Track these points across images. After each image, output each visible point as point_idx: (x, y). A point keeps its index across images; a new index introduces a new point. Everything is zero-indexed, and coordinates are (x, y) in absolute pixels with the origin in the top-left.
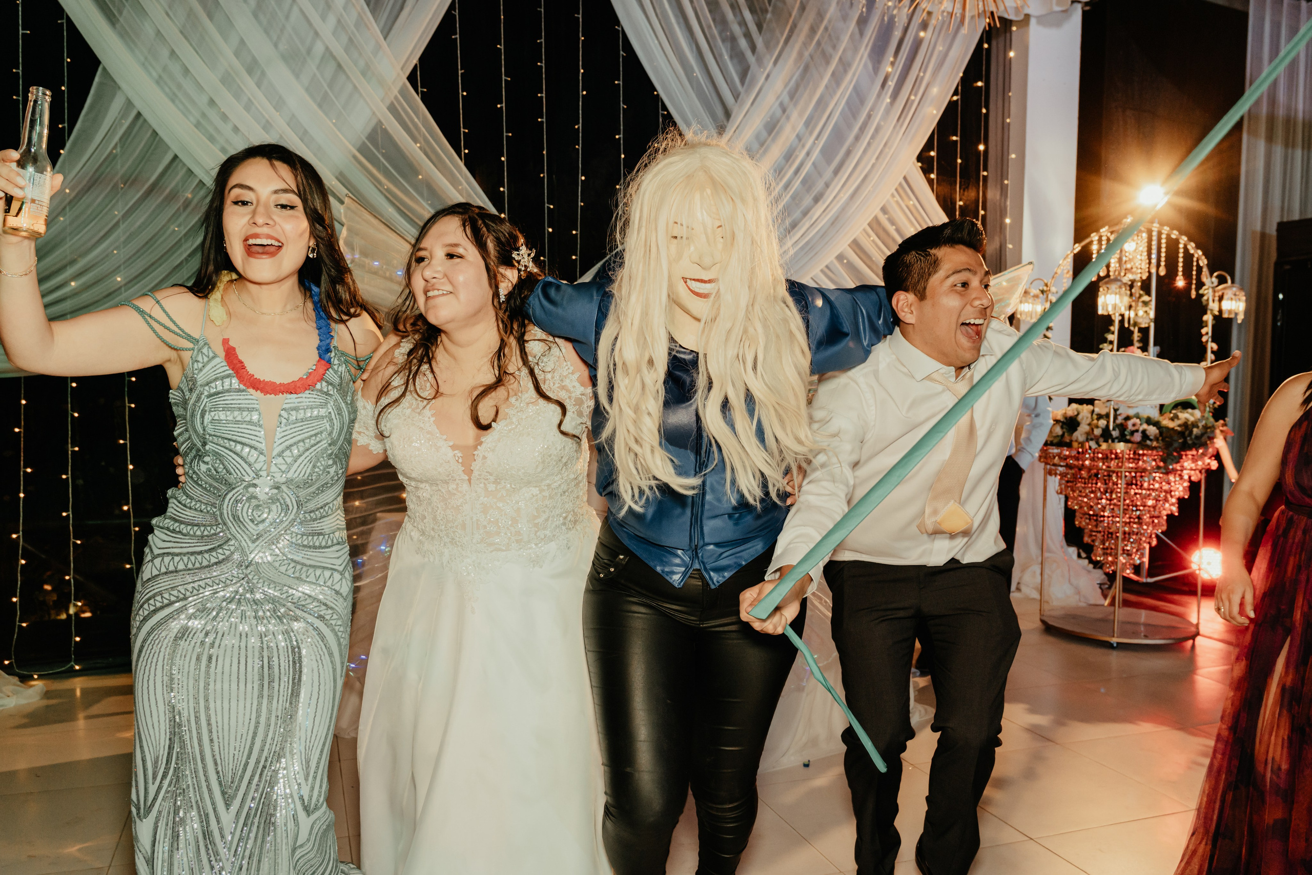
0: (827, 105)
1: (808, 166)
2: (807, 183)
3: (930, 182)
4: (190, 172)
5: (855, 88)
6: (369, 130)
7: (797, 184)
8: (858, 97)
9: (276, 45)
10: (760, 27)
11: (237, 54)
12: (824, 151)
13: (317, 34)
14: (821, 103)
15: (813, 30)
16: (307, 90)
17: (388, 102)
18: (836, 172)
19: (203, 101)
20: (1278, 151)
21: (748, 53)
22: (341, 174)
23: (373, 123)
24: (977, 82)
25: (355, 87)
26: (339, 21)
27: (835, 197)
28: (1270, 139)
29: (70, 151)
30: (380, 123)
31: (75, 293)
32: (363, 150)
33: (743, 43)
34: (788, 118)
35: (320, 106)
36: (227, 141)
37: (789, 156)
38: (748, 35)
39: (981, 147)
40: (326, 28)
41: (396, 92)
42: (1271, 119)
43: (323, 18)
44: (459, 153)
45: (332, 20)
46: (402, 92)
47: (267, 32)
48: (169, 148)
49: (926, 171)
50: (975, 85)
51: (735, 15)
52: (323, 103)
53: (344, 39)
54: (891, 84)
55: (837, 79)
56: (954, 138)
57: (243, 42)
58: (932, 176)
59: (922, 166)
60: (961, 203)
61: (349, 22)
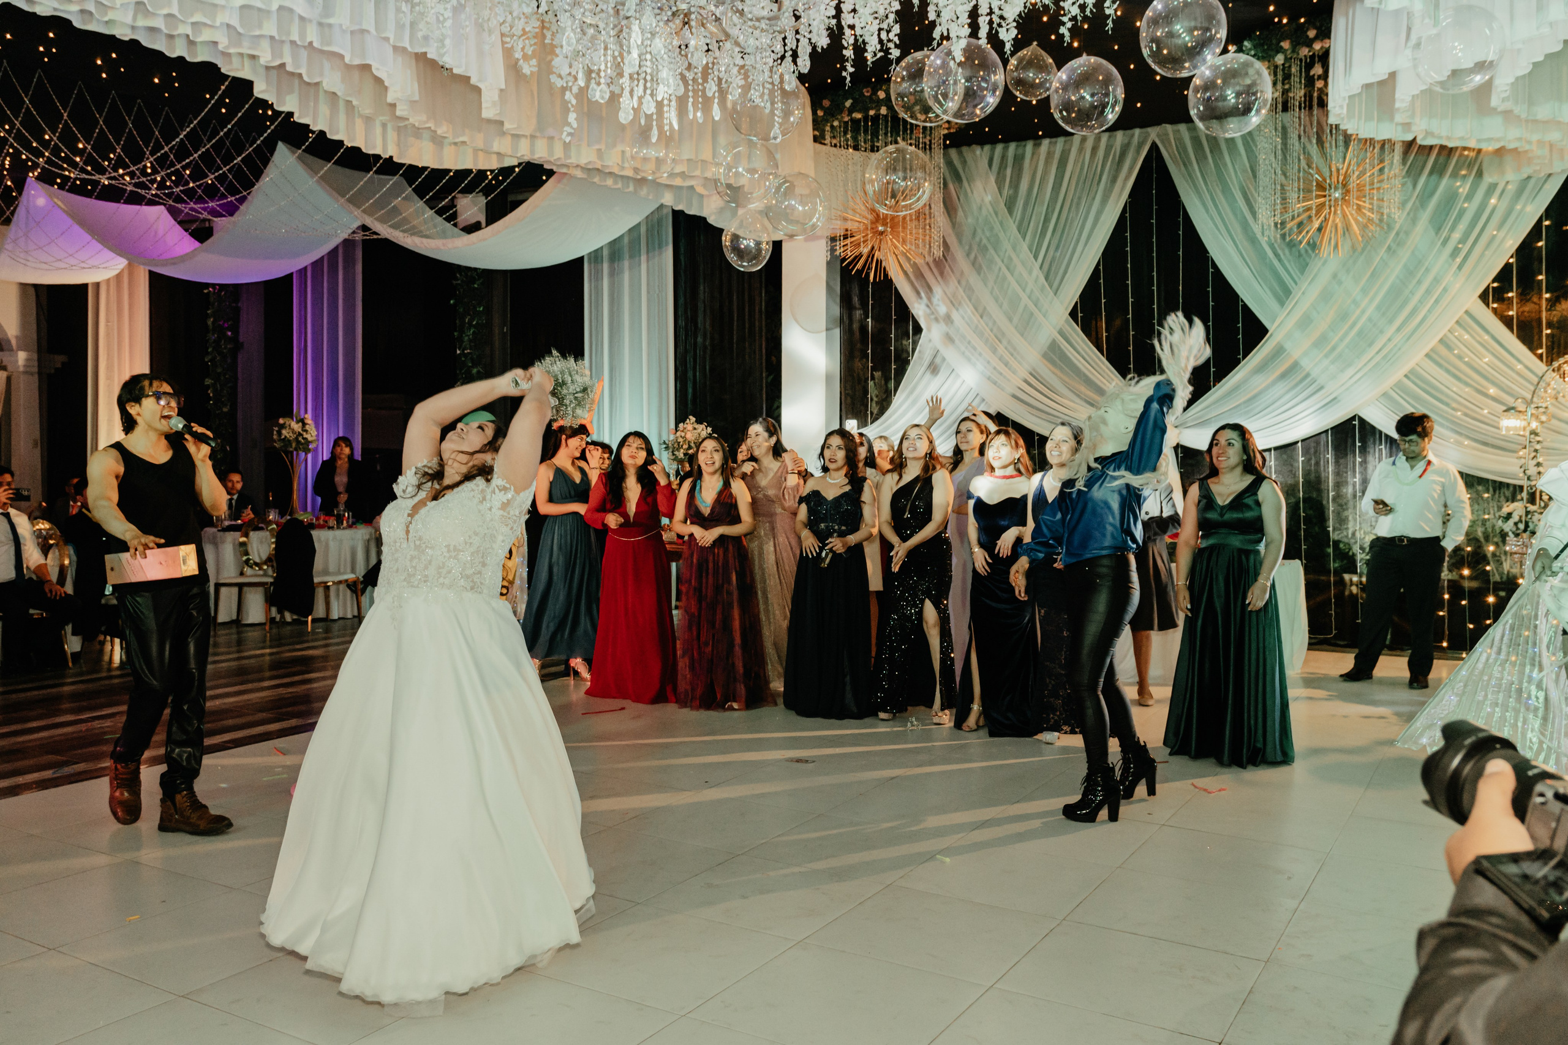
2: (1360, 333)
6: (1048, 345)
9: (1001, 307)
12: (1378, 308)
16: (1016, 328)
17: (1058, 328)
18: (1391, 321)
21: (1310, 252)
22: (1034, 369)
23: (1050, 342)
25: (1040, 324)
26: (1031, 291)
27: (1389, 340)
30: (1053, 339)
32: (1045, 356)
35: (1022, 335)
41: (1062, 323)
43: (1024, 291)
44: (1101, 351)
45: (1028, 290)
46: (1067, 321)
47: (996, 301)
49: (1499, 310)
50: (1563, 229)
53: (1034, 300)
56: (1540, 277)
57: (985, 308)
58: (1511, 313)
59: (1495, 305)
60: (1549, 331)
61: (1037, 290)
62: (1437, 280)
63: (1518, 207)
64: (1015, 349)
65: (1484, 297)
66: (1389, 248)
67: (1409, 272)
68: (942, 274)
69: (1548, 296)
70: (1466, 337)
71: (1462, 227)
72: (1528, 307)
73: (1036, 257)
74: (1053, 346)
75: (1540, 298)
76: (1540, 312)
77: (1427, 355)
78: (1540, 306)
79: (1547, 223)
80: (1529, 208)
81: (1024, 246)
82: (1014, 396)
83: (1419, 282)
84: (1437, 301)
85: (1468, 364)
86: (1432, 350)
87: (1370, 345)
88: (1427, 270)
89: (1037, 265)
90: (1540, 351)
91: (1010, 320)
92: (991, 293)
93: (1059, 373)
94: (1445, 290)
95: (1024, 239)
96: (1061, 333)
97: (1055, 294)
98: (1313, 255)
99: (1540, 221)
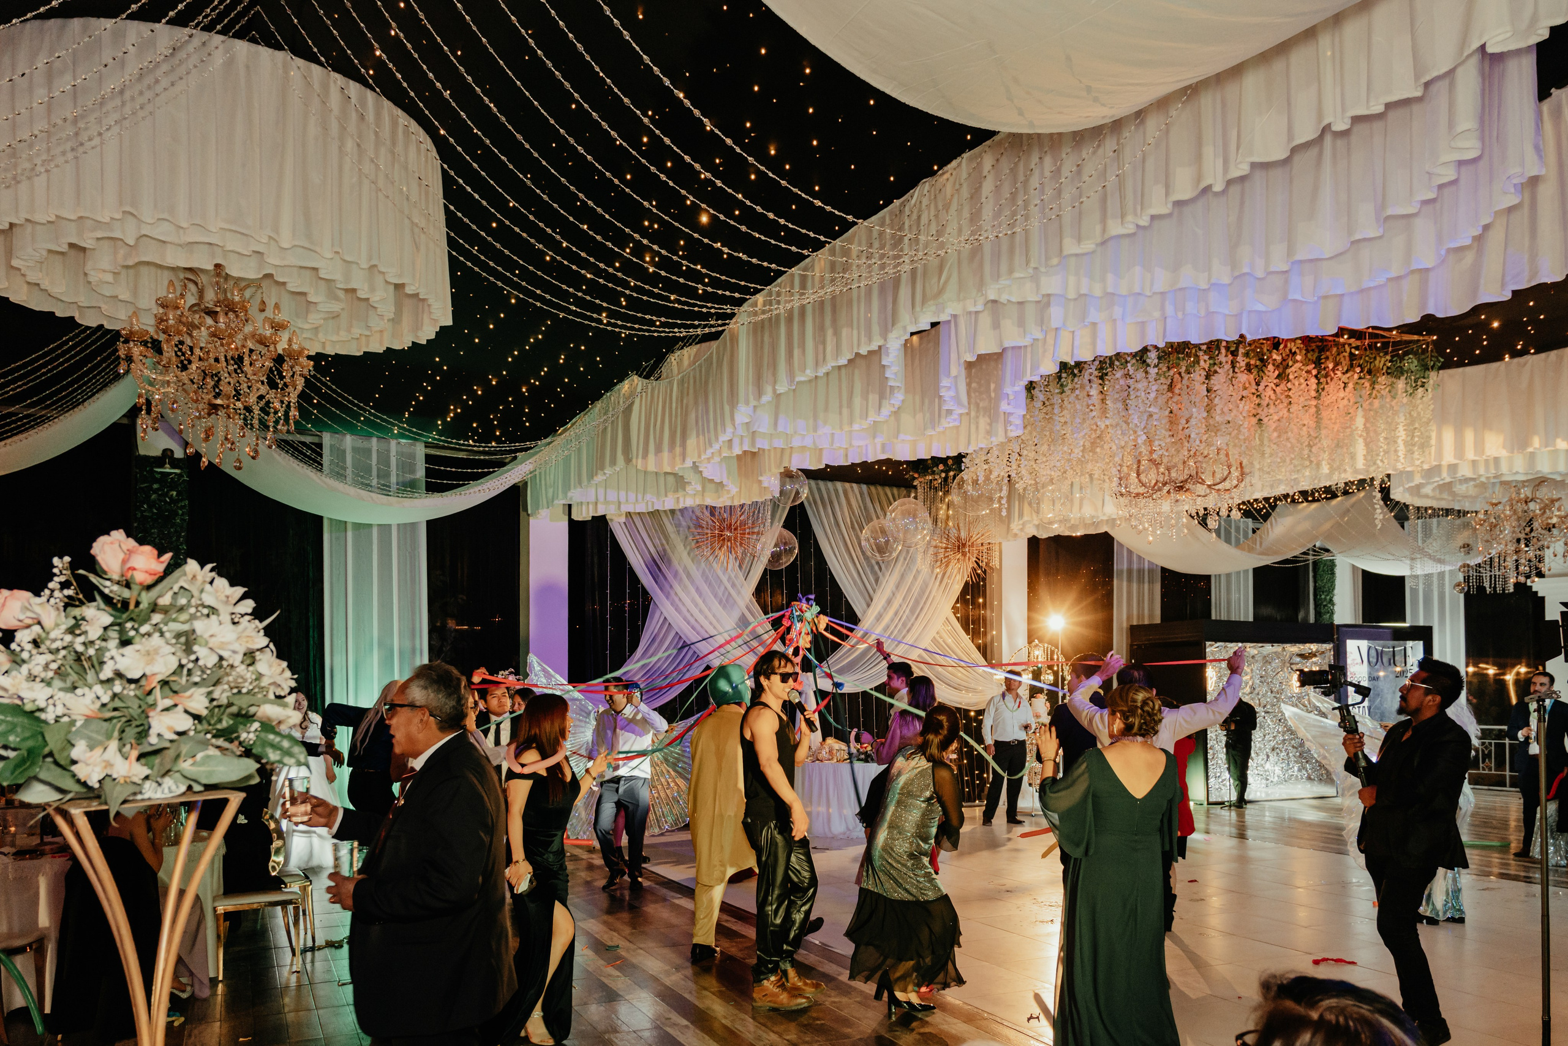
0: (911, 591)
1: (904, 617)
2: (904, 625)
3: (958, 618)
5: (923, 582)
6: (739, 617)
7: (900, 625)
8: (926, 584)
9: (709, 588)
11: (697, 592)
13: (722, 582)
14: (909, 590)
15: (905, 559)
16: (720, 603)
17: (746, 605)
18: (917, 618)
19: (688, 615)
20: (1135, 586)
23: (741, 614)
25: (735, 601)
26: (730, 576)
27: (916, 630)
28: (1130, 580)
30: (743, 613)
32: (737, 622)
33: (876, 568)
35: (724, 609)
37: (896, 614)
39: (981, 600)
40: (725, 579)
41: (749, 600)
42: (1130, 571)
43: (724, 575)
45: (727, 576)
46: (752, 598)
48: (674, 628)
49: (955, 614)
52: (724, 607)
53: (731, 582)
54: (940, 576)
55: (916, 577)
56: (969, 599)
57: (698, 586)
60: (972, 626)
61: (733, 576)
62: (934, 599)
65: (952, 608)
67: (922, 592)
68: (668, 559)
69: (971, 608)
70: (944, 627)
72: (965, 613)
74: (743, 618)
76: (969, 616)
78: (969, 612)
83: (927, 599)
84: (934, 611)
85: (944, 642)
87: (908, 631)
88: (931, 590)
89: (733, 560)
91: (716, 596)
94: (937, 605)
96: (748, 608)
97: (745, 580)
98: (880, 574)
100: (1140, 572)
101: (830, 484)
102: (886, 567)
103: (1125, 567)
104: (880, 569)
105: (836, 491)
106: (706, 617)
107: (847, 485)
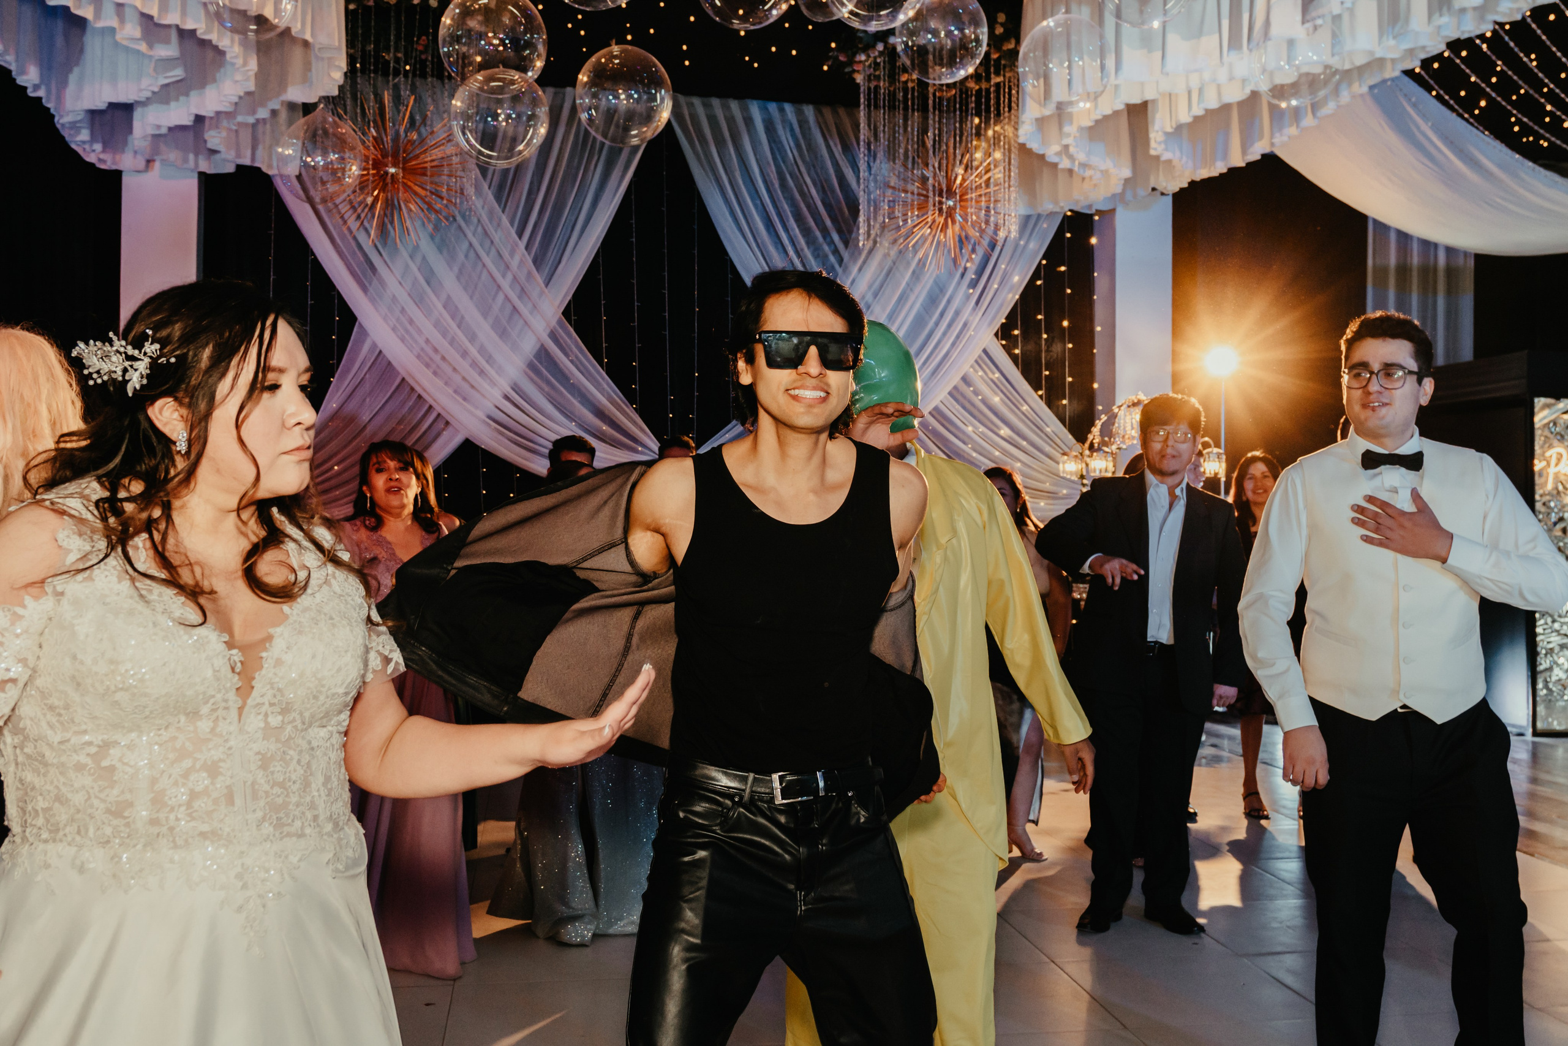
0: (907, 299)
3: (1012, 356)
4: (412, 389)
5: (936, 282)
6: (534, 352)
9: (471, 298)
10: (846, 244)
11: (445, 307)
13: (499, 287)
14: (902, 299)
16: (493, 327)
17: (548, 331)
19: (421, 341)
21: (837, 266)
22: (515, 384)
23: (538, 346)
24: (1060, 266)
25: (526, 322)
26: (515, 278)
29: (337, 380)
30: (542, 345)
31: (339, 473)
32: (531, 366)
34: (872, 312)
35: (501, 337)
36: (438, 366)
38: (836, 252)
39: (1066, 323)
40: (505, 284)
41: (553, 322)
43: (504, 276)
44: (601, 364)
45: (509, 276)
46: (559, 322)
47: (465, 289)
48: (398, 373)
49: (1007, 348)
50: (1058, 269)
51: (824, 238)
52: (503, 334)
53: (518, 289)
54: (971, 275)
55: (916, 276)
56: (1040, 317)
57: (449, 297)
58: (1017, 351)
59: (1004, 342)
60: (1047, 373)
61: (522, 277)
62: (957, 313)
63: (1022, 243)
64: (490, 356)
65: (996, 335)
66: (914, 272)
67: (932, 300)
68: (385, 244)
69: (1045, 336)
70: (981, 373)
71: (977, 258)
72: (1030, 347)
73: (520, 234)
74: (543, 354)
75: (1041, 337)
76: (1041, 351)
77: (950, 393)
78: (1040, 346)
79: (1044, 262)
80: (1032, 245)
81: (505, 220)
82: (490, 417)
83: (942, 315)
84: (958, 337)
85: (984, 401)
86: (955, 388)
88: (949, 302)
89: (522, 245)
90: (1040, 393)
91: (485, 318)
92: (458, 278)
93: (547, 389)
94: (965, 325)
95: (503, 212)
96: (553, 336)
97: (547, 285)
98: (839, 270)
99: (1040, 263)
100: (1428, 272)
101: (734, 105)
102: (854, 256)
103: (1393, 261)
104: (841, 261)
105: (749, 121)
106: (465, 354)
107: (772, 107)
